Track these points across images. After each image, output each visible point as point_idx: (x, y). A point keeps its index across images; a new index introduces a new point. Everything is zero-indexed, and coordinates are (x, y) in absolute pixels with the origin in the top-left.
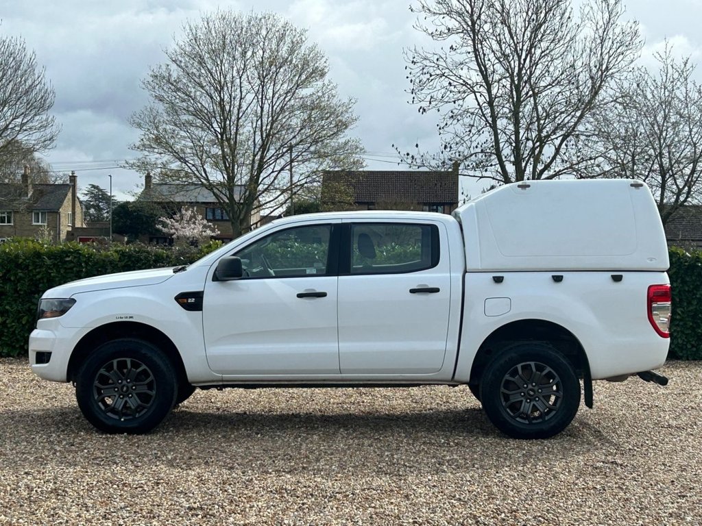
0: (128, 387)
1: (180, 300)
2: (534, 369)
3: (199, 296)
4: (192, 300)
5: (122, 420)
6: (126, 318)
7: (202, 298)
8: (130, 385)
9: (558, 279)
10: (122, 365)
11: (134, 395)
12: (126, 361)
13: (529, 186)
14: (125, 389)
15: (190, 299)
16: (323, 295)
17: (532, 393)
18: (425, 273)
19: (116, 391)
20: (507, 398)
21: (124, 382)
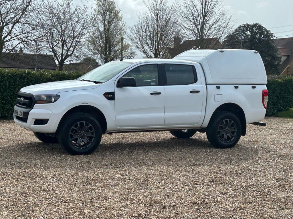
0: (83, 134)
1: (106, 96)
2: (229, 122)
3: (113, 94)
4: (110, 96)
5: (81, 149)
6: (85, 103)
7: (114, 94)
8: (84, 133)
9: (237, 87)
10: (82, 124)
11: (86, 137)
12: (83, 123)
13: (223, 51)
14: (82, 135)
15: (110, 95)
16: (160, 93)
17: (227, 131)
18: (193, 85)
19: (78, 136)
20: (219, 133)
21: (82, 132)
